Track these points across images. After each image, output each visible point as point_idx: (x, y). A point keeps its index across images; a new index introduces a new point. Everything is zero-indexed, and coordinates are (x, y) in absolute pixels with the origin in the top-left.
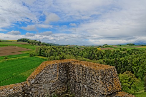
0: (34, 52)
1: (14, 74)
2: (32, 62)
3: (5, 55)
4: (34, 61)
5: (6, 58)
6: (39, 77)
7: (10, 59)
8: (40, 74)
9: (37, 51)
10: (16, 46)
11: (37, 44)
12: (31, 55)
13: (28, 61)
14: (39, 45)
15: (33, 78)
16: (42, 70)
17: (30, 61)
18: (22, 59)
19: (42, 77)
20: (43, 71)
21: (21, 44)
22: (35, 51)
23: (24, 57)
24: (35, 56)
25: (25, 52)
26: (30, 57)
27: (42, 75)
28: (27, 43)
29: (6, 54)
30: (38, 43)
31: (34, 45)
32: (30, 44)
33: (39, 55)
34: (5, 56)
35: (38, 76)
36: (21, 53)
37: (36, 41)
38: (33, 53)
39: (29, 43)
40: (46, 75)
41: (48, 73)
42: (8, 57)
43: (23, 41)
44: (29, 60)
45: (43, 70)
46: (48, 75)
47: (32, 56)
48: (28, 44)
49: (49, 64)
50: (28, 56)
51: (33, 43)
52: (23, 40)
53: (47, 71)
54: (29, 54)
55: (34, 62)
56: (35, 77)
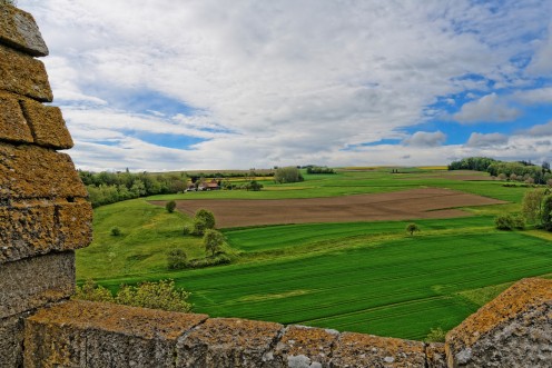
0: (516, 210)
1: (437, 289)
2: (508, 254)
3: (411, 218)
4: (516, 249)
5: (413, 229)
6: (493, 348)
7: (423, 233)
8: (497, 336)
9: (531, 207)
10: (443, 185)
11: (529, 179)
12: (505, 226)
13: (491, 247)
14: (543, 183)
15: (467, 342)
16: (507, 318)
17: (498, 247)
18: (468, 236)
19: (506, 349)
20: (513, 323)
21: (460, 181)
22: (520, 207)
23: (472, 229)
24: (521, 229)
25: (477, 211)
26: (499, 232)
27: (505, 341)
28: (486, 175)
29: (411, 214)
30: (539, 175)
31: (518, 184)
32: (497, 179)
33: (540, 228)
34: (409, 221)
35: (488, 342)
36: (463, 215)
37: (526, 164)
38: (514, 218)
39: (493, 173)
40: (526, 345)
41: (537, 341)
42: (418, 226)
43: (471, 168)
44: (495, 243)
45: (511, 320)
46: (535, 347)
47: (506, 229)
48: (491, 178)
49: (544, 300)
50: (490, 229)
51: (513, 175)
52: (471, 165)
53: (532, 329)
54: (494, 221)
55: (517, 255)
56: (474, 340)
